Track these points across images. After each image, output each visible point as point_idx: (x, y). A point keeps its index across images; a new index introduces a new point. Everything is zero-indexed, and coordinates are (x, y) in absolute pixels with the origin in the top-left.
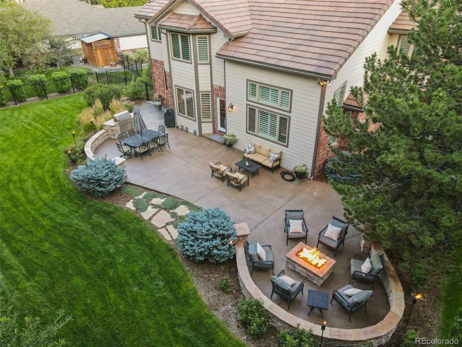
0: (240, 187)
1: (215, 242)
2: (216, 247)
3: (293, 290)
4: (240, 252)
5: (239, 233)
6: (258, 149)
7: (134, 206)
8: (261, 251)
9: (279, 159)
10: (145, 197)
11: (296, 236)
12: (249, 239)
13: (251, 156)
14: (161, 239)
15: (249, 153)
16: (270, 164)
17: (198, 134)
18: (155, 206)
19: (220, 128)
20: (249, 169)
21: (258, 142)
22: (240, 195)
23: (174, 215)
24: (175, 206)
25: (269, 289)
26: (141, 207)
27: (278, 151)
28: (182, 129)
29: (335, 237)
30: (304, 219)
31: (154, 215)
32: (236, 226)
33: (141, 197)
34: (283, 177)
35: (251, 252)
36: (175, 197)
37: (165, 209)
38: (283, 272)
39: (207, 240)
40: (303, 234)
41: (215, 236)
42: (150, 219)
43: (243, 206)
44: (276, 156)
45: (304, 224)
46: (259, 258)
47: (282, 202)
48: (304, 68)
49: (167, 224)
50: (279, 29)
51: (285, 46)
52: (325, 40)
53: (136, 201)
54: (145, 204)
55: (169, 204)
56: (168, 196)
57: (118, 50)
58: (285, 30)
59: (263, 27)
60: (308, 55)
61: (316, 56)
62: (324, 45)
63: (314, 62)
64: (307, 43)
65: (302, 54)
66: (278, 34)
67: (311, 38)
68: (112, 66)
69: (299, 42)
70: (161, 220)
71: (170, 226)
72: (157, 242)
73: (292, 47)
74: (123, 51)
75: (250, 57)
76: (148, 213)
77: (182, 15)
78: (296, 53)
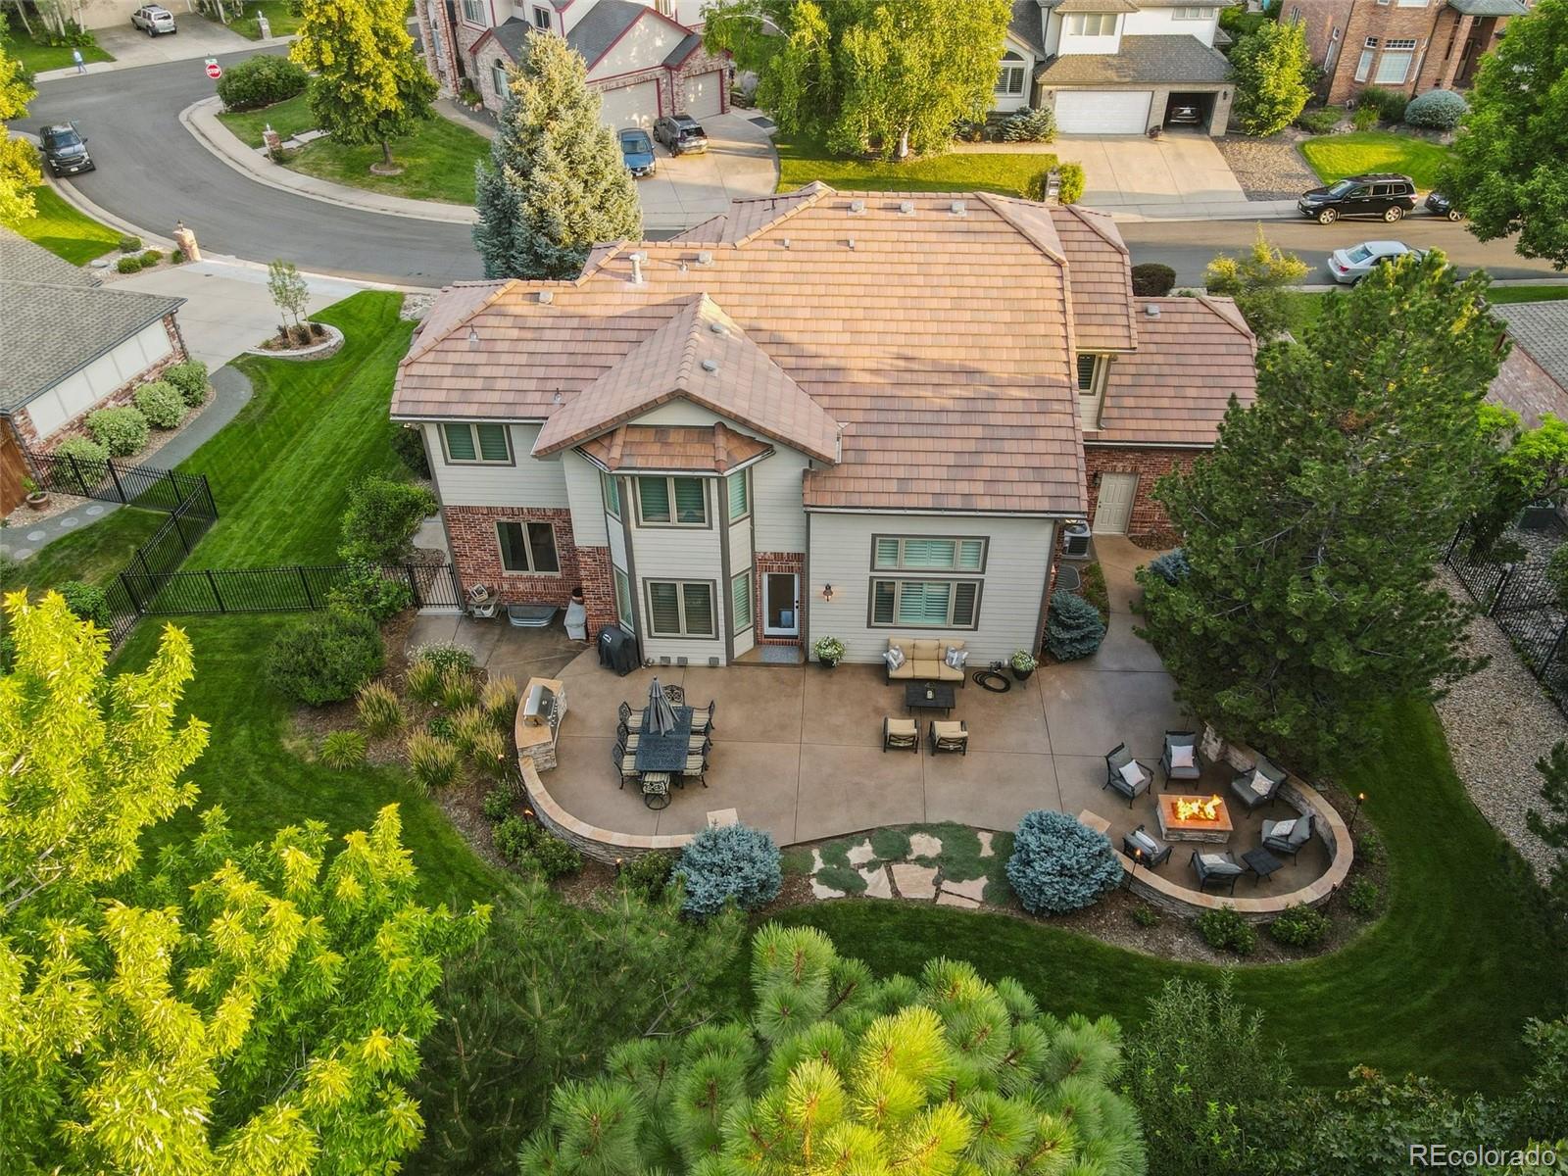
6: (910, 653)
7: (834, 887)
10: (826, 862)
13: (907, 674)
16: (958, 675)
17: (723, 663)
19: (768, 630)
20: (941, 704)
21: (903, 637)
22: (973, 762)
23: (924, 862)
26: (848, 882)
27: (960, 644)
29: (1192, 763)
31: (892, 882)
33: (819, 865)
34: (986, 687)
37: (896, 860)
42: (895, 892)
47: (1041, 738)
48: (1029, 504)
49: (937, 883)
50: (902, 417)
51: (951, 459)
52: (1021, 433)
53: (825, 878)
54: (847, 872)
55: (892, 848)
56: (868, 833)
57: (34, 445)
58: (916, 418)
59: (860, 416)
60: (1014, 475)
61: (1030, 475)
62: (1027, 447)
63: (1037, 489)
64: (988, 446)
65: (999, 474)
66: (908, 431)
67: (988, 433)
68: (35, 507)
69: (972, 446)
70: (914, 883)
71: (947, 885)
72: (968, 922)
73: (966, 460)
74: (49, 442)
75: (895, 501)
76: (877, 885)
77: (661, 430)
78: (986, 474)
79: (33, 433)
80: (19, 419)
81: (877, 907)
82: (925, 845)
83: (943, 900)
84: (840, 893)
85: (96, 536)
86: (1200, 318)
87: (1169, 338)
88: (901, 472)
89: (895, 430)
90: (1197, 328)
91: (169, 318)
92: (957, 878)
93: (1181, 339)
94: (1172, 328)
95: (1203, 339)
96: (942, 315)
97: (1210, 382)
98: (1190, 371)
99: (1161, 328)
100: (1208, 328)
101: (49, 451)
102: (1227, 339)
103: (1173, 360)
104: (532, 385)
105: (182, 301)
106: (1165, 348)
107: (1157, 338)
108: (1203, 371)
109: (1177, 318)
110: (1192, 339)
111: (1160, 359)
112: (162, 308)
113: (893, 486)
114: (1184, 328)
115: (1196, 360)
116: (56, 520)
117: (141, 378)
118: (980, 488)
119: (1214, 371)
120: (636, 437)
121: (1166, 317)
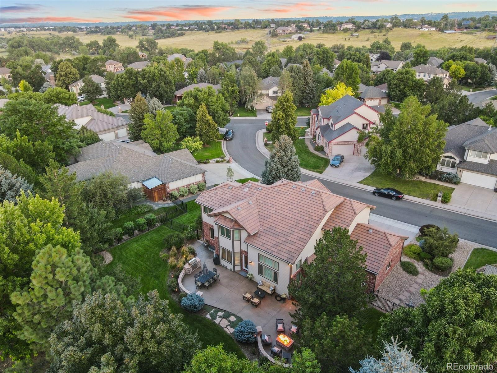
0: (256, 306)
1: (250, 336)
2: (250, 337)
3: (278, 352)
4: (259, 338)
5: (258, 331)
6: (264, 284)
7: (210, 316)
8: (267, 338)
9: (274, 289)
10: (214, 312)
11: (280, 330)
12: (262, 333)
13: (260, 287)
14: (226, 333)
15: (260, 285)
16: (270, 292)
17: (233, 270)
18: (220, 317)
19: (244, 268)
20: (260, 296)
21: (264, 280)
22: (257, 310)
23: (229, 321)
24: (229, 317)
25: (270, 353)
26: (214, 317)
27: (274, 286)
28: (224, 267)
29: (295, 331)
30: (283, 323)
31: (220, 321)
32: (257, 328)
33: (212, 312)
34: (276, 299)
35: (263, 338)
36: (228, 312)
37: (225, 318)
38: (275, 346)
39: (247, 335)
40: (283, 330)
41: (250, 333)
42: (219, 323)
43: (259, 316)
44: (273, 289)
45: (283, 326)
46: (266, 341)
47: (275, 313)
48: (283, 257)
49: (227, 326)
50: (272, 231)
51: (275, 243)
52: (291, 243)
53: (211, 315)
54: (215, 315)
55: (227, 315)
56: (225, 311)
57: (168, 190)
58: (275, 232)
59: (265, 228)
60: (284, 251)
61: (287, 252)
62: (291, 246)
63: (286, 255)
64: (284, 243)
65: (282, 249)
66: (272, 234)
67: (286, 240)
68: (164, 201)
69: (281, 242)
70: (224, 323)
71: (229, 327)
72: (225, 334)
73: (278, 244)
74: (171, 190)
75: (260, 247)
76: (217, 321)
77: (226, 218)
78: (279, 248)
79: (169, 188)
80: (167, 185)
81: (215, 324)
82: (232, 319)
83: (226, 329)
84: (211, 318)
85: (167, 209)
86: (382, 237)
87: (370, 239)
88: (264, 242)
89: (269, 233)
90: (379, 239)
91: (203, 174)
92: (231, 327)
93: (373, 240)
94: (373, 237)
95: (379, 242)
96: (295, 214)
97: (373, 253)
98: (370, 248)
99: (370, 236)
100: (382, 240)
101: (170, 192)
102: (385, 244)
103: (368, 244)
104: (218, 203)
105: (207, 171)
106: (368, 241)
107: (367, 238)
108: (373, 250)
109: (376, 235)
110: (376, 241)
111: (365, 243)
112: (203, 172)
113: (261, 244)
114: (376, 238)
115: (373, 246)
116: (165, 204)
117: (193, 184)
118: (276, 250)
119: (376, 251)
120: (222, 217)
121: (373, 234)
